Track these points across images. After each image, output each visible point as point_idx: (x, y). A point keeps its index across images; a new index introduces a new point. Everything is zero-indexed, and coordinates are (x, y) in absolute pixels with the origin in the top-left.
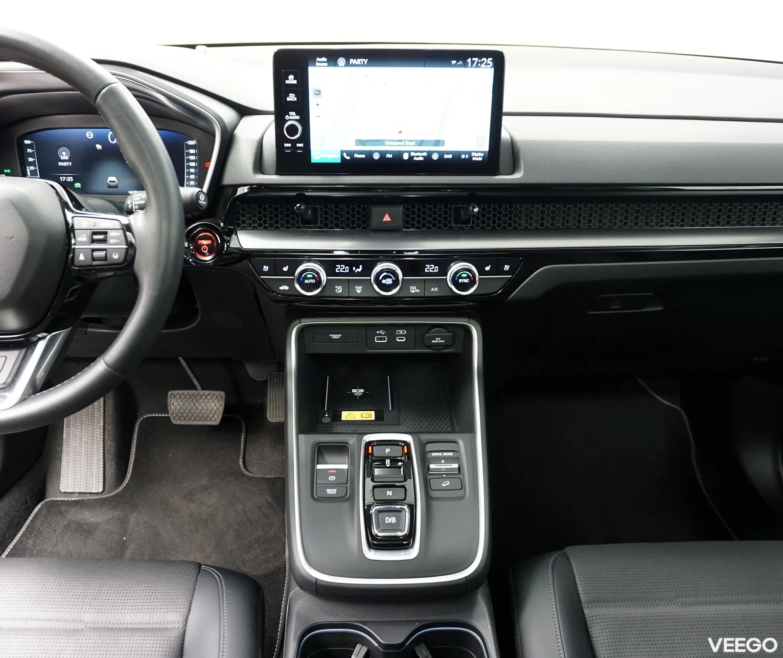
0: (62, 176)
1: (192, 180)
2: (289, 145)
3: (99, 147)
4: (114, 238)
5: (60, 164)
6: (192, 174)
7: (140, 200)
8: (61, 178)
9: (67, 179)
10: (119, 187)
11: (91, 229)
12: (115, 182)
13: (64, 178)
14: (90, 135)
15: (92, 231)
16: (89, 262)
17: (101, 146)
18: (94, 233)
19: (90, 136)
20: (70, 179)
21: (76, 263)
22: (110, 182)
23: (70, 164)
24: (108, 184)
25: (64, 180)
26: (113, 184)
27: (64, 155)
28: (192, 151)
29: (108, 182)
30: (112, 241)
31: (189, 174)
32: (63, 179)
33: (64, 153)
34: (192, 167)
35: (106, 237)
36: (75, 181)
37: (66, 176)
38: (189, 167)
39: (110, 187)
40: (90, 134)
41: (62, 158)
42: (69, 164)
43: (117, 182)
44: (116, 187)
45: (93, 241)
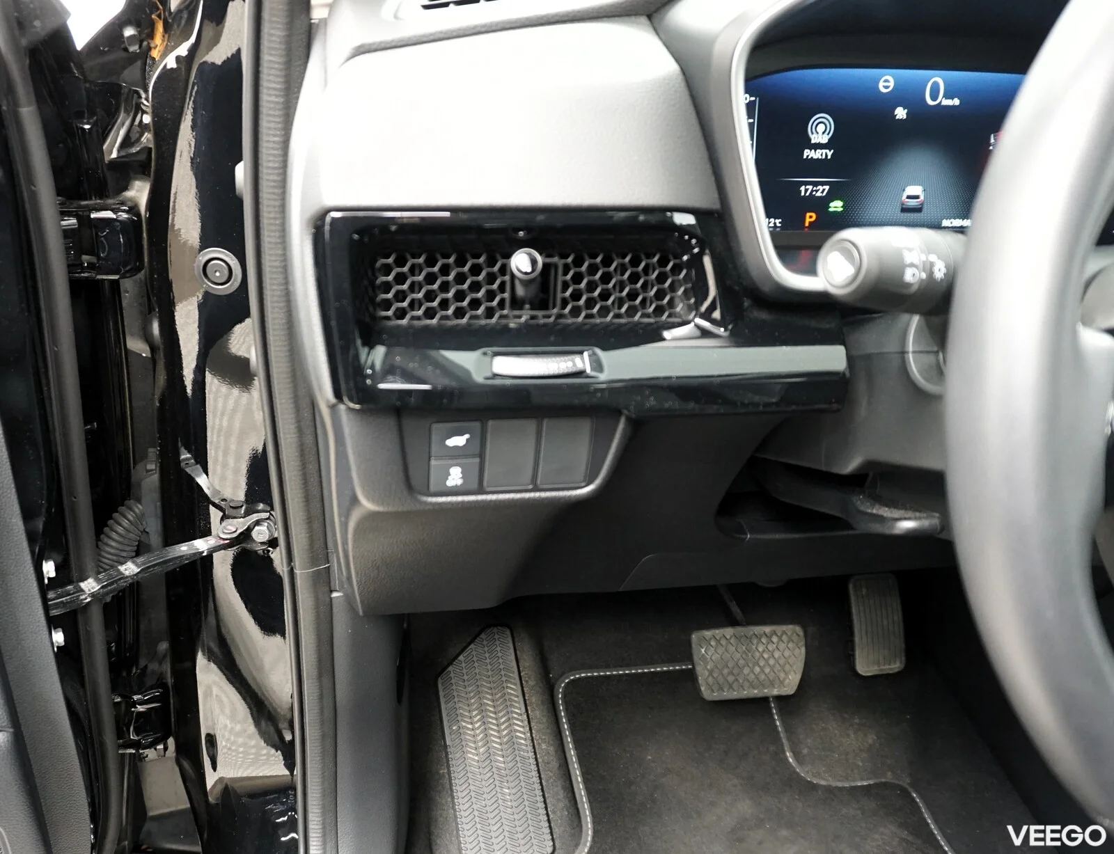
0: (807, 183)
3: (900, 113)
5: (808, 153)
8: (803, 188)
9: (817, 191)
10: (925, 210)
12: (917, 197)
13: (810, 187)
14: (886, 84)
17: (905, 111)
19: (886, 87)
20: (822, 192)
22: (909, 197)
23: (830, 154)
24: (902, 205)
25: (808, 194)
26: (913, 203)
29: (904, 197)
32: (806, 190)
36: (831, 197)
37: (815, 184)
39: (905, 210)
40: (887, 81)
41: (815, 139)
42: (826, 155)
43: (922, 198)
44: (918, 210)
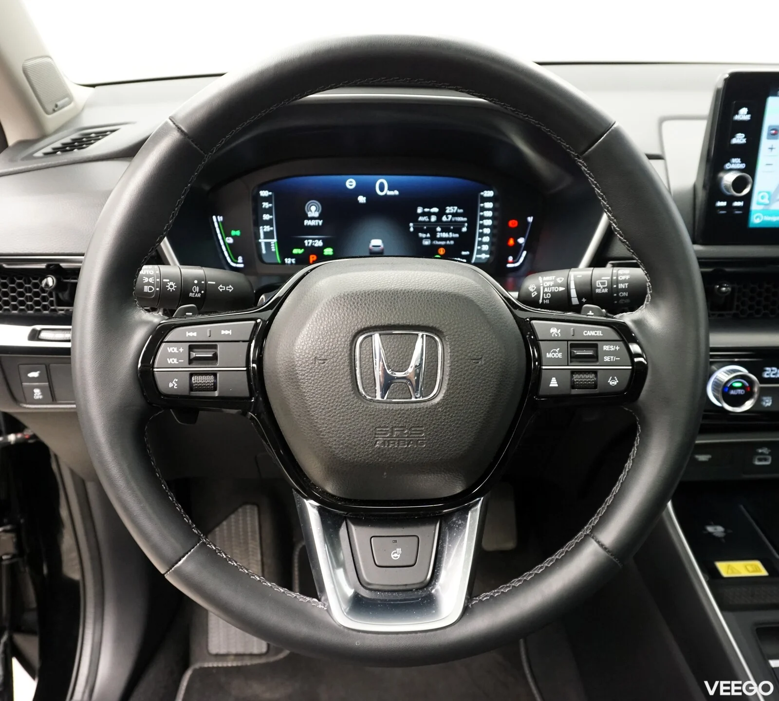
0: (308, 239)
1: (485, 243)
2: (724, 204)
3: (362, 199)
4: (609, 353)
5: (307, 222)
6: (486, 235)
7: (553, 286)
8: (306, 242)
9: (315, 243)
10: (385, 253)
11: (568, 341)
12: (379, 246)
13: (310, 241)
15: (569, 342)
16: (567, 390)
17: (365, 198)
18: (573, 346)
19: (351, 185)
20: (319, 243)
21: (542, 391)
22: (374, 246)
23: (321, 222)
24: (370, 250)
25: (310, 245)
26: (377, 249)
27: (313, 210)
28: (489, 205)
29: (371, 247)
30: (607, 359)
31: (482, 235)
32: (308, 243)
33: (313, 208)
34: (487, 227)
35: (597, 352)
36: (326, 246)
37: (314, 240)
38: (482, 227)
39: (372, 253)
40: (351, 183)
41: (310, 215)
42: (319, 223)
43: (382, 247)
44: (380, 253)
45: (574, 358)
